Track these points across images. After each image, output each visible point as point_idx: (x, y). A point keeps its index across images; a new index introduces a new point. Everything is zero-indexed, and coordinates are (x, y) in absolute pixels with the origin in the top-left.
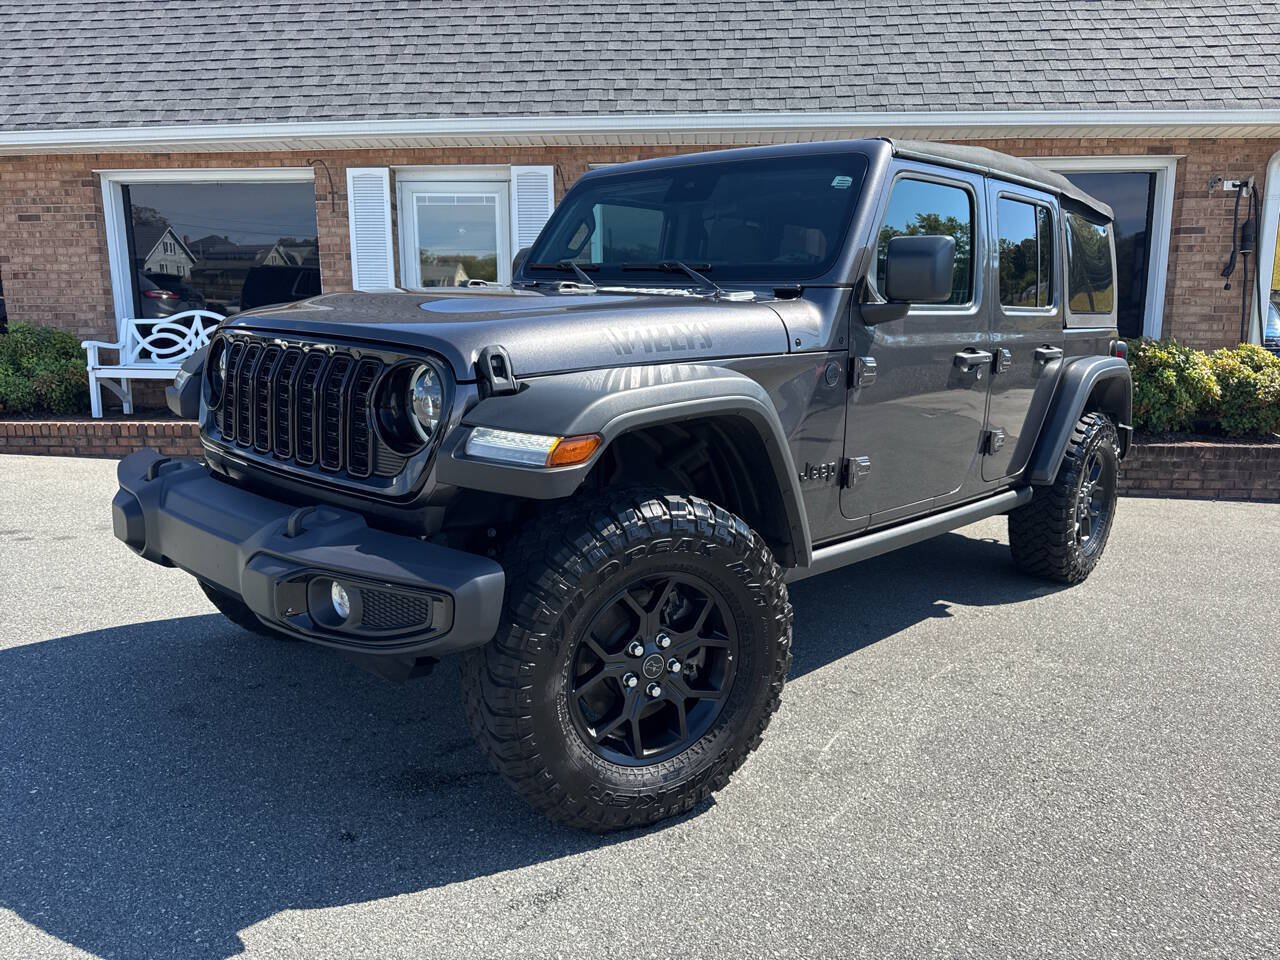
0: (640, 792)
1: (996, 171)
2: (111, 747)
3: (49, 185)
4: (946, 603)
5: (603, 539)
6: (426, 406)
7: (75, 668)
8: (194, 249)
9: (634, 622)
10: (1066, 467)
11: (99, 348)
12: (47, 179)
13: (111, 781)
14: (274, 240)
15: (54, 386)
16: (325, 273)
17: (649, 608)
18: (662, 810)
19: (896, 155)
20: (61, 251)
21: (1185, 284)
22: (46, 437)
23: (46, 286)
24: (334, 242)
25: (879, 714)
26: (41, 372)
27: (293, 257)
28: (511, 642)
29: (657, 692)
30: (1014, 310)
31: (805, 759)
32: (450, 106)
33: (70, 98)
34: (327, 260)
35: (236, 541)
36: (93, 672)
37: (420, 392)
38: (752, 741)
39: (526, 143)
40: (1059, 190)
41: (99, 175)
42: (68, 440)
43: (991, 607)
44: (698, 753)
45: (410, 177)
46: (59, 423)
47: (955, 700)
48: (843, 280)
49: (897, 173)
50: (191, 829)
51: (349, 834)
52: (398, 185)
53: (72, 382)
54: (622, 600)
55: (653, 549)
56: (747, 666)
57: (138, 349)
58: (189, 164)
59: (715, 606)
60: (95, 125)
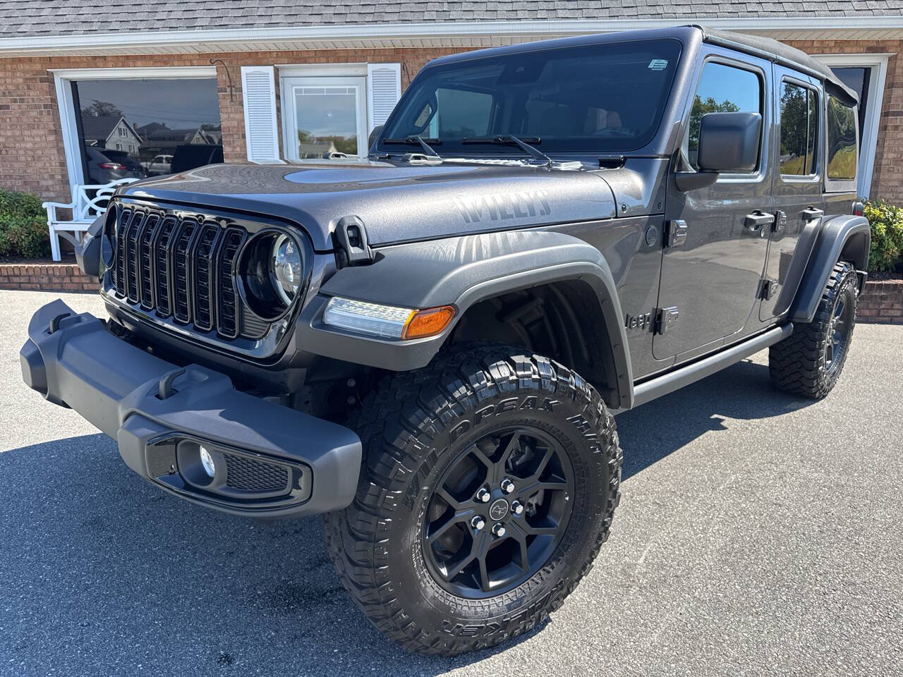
0: (487, 622)
1: (781, 58)
2: (29, 561)
3: (15, 81)
4: (720, 417)
5: (455, 400)
6: (287, 274)
7: (10, 482)
8: (140, 133)
9: (483, 471)
10: (822, 307)
11: (56, 208)
12: (14, 77)
13: (23, 598)
14: (198, 126)
15: (23, 237)
16: (227, 149)
17: (495, 458)
18: (506, 635)
19: (706, 41)
20: (27, 133)
21: (891, 156)
22: (17, 276)
23: (17, 160)
24: (233, 125)
25: (681, 525)
26: (13, 226)
27: (211, 138)
28: (368, 500)
29: (501, 532)
30: (788, 178)
31: (624, 572)
32: (320, 17)
33: (28, 12)
34: (227, 139)
35: (117, 397)
36: (23, 485)
37: (282, 258)
38: (585, 568)
39: (379, 46)
40: (825, 76)
41: (52, 73)
42: (34, 279)
43: (758, 420)
44: (537, 583)
45: (290, 73)
46: (27, 266)
47: (742, 510)
48: (662, 151)
49: (707, 56)
50: (87, 651)
51: (227, 656)
52: (281, 80)
53: (37, 233)
54: (472, 453)
55: (501, 408)
56: (582, 506)
57: (87, 208)
58: (120, 64)
59: (555, 453)
60: (47, 33)
